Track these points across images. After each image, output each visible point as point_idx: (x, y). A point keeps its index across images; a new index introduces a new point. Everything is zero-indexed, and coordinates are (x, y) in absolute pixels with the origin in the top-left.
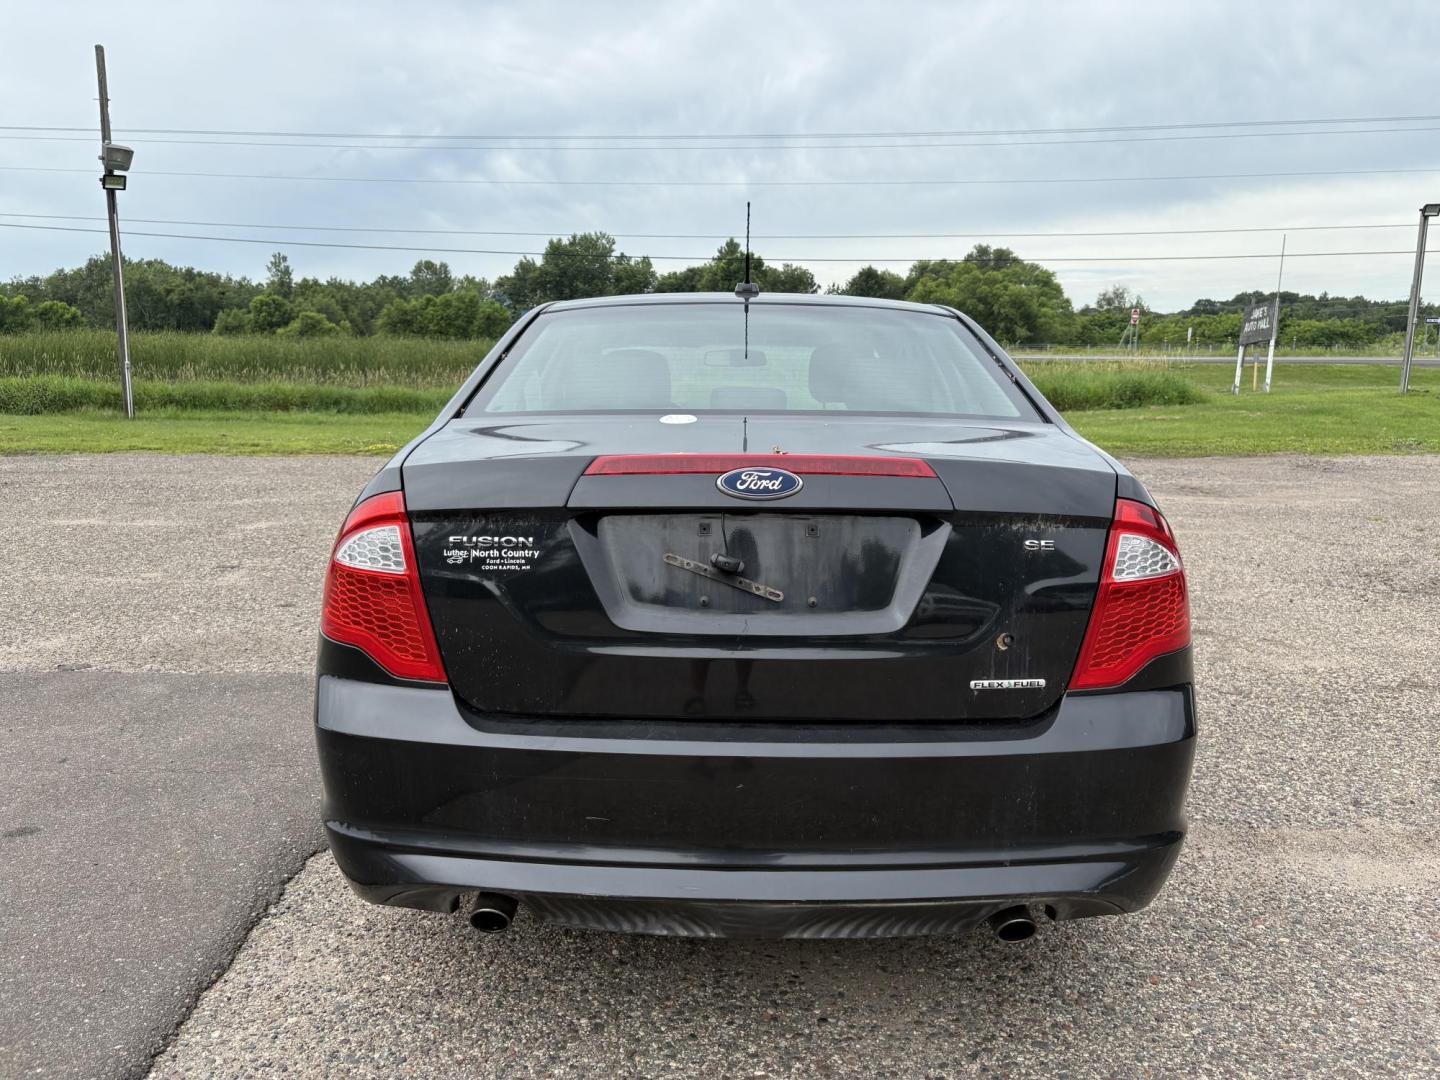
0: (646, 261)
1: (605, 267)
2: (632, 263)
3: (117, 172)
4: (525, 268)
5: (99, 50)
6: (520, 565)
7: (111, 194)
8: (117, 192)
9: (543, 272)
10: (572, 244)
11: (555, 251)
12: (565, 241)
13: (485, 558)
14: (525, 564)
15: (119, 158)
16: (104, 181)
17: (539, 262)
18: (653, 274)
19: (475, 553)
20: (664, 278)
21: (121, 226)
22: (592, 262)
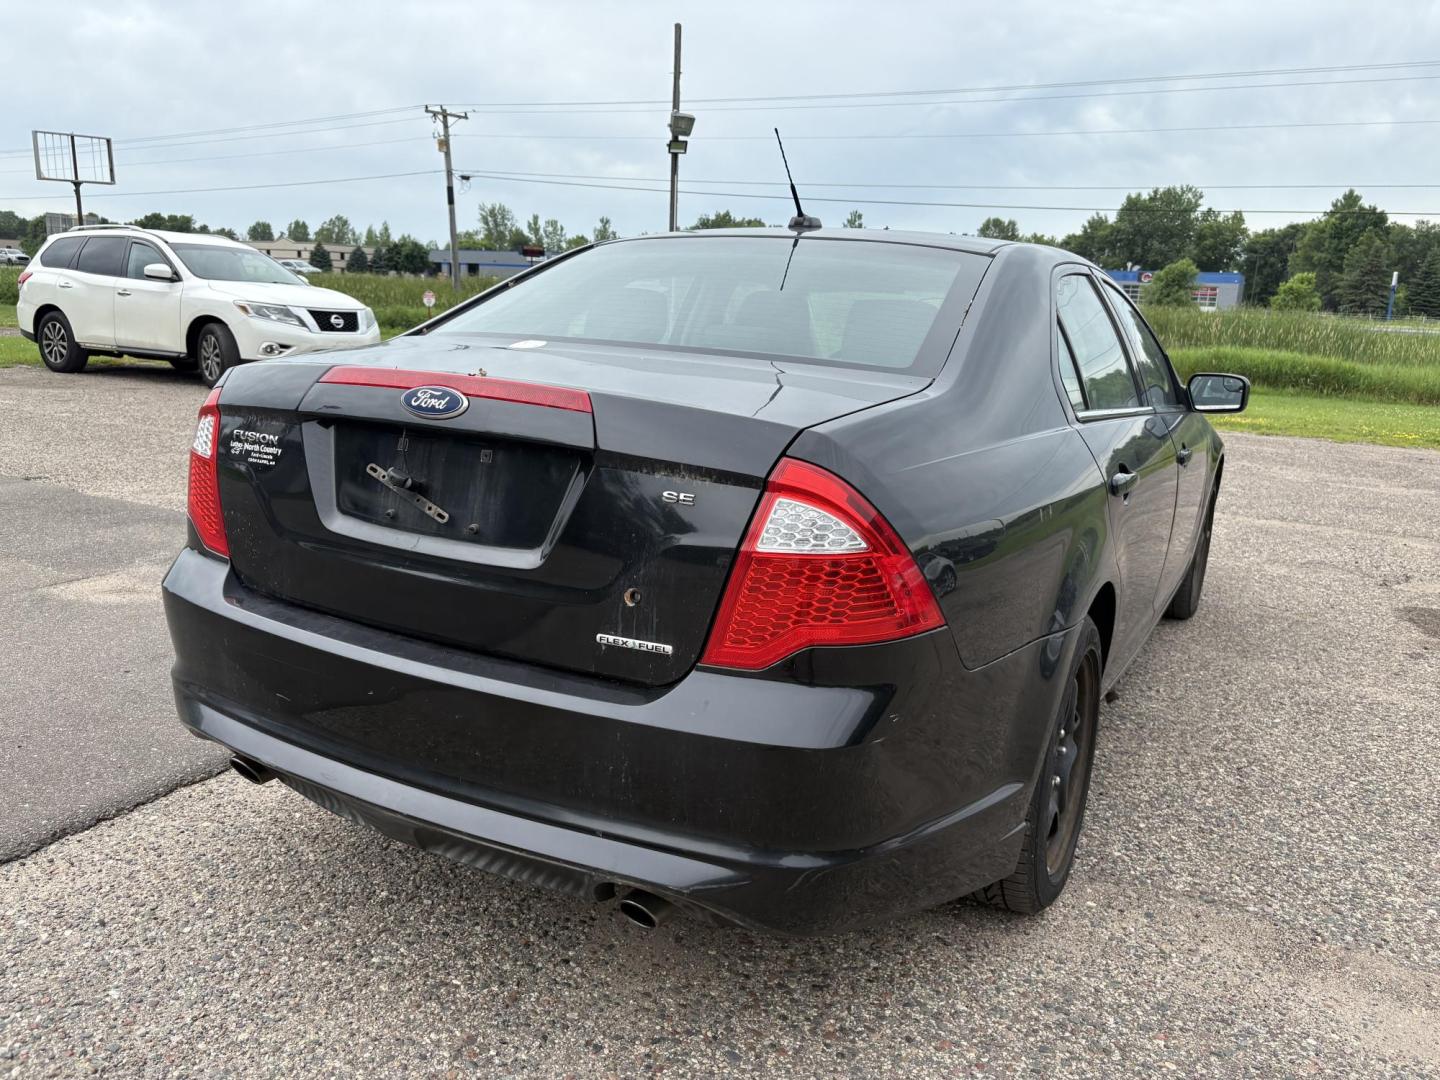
0: (1238, 217)
1: (1187, 224)
2: (1220, 219)
3: (681, 138)
4: (1096, 225)
5: (678, 27)
6: (269, 460)
7: (675, 157)
8: (680, 156)
9: (1115, 230)
10: (1152, 199)
11: (1132, 207)
12: (1145, 196)
13: (251, 451)
14: (272, 460)
15: (683, 125)
16: (669, 146)
17: (1112, 218)
18: (1244, 232)
19: (248, 446)
20: (1257, 235)
21: (680, 186)
22: (1172, 220)
